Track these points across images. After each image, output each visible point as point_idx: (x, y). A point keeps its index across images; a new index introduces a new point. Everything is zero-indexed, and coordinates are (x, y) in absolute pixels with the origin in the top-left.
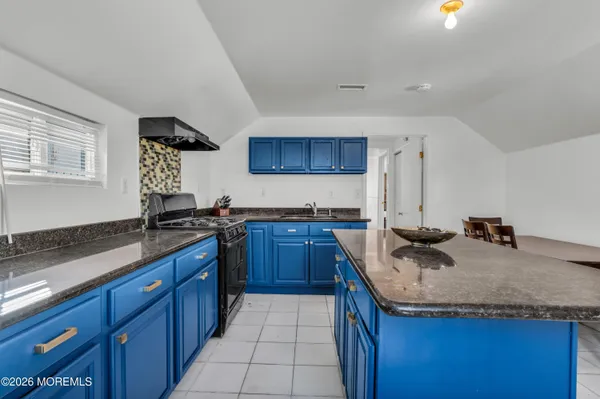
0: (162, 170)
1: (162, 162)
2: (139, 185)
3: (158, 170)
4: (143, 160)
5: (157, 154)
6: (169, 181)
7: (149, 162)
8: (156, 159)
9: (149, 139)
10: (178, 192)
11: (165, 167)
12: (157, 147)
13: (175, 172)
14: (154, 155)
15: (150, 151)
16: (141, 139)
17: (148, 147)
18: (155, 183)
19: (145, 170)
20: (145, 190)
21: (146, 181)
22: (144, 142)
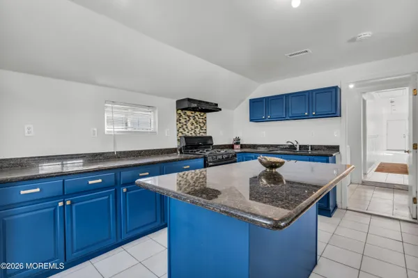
0: (192, 124)
1: (192, 120)
2: (176, 132)
3: (189, 124)
4: (178, 120)
5: (189, 116)
6: (197, 130)
7: (183, 121)
8: (188, 119)
9: (182, 110)
10: (204, 135)
11: (194, 122)
12: (189, 113)
13: (202, 125)
14: (187, 117)
15: (183, 116)
16: (177, 110)
17: (182, 114)
18: (187, 131)
19: (180, 125)
20: (180, 135)
21: (181, 130)
22: (180, 111)
